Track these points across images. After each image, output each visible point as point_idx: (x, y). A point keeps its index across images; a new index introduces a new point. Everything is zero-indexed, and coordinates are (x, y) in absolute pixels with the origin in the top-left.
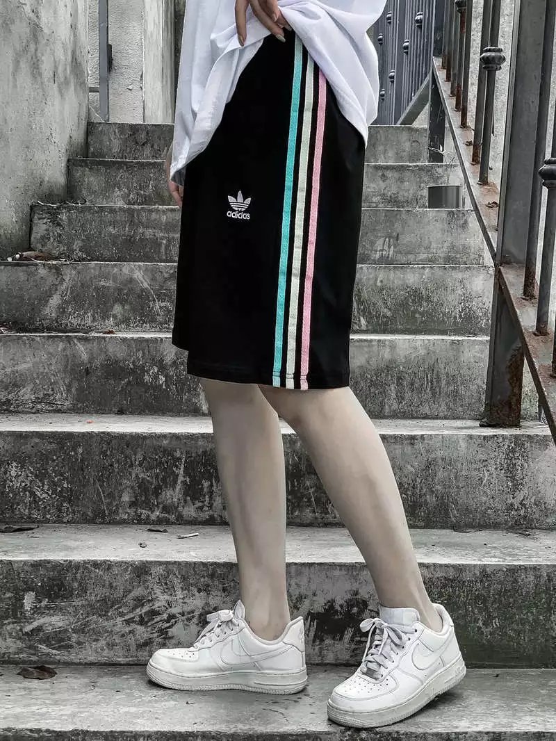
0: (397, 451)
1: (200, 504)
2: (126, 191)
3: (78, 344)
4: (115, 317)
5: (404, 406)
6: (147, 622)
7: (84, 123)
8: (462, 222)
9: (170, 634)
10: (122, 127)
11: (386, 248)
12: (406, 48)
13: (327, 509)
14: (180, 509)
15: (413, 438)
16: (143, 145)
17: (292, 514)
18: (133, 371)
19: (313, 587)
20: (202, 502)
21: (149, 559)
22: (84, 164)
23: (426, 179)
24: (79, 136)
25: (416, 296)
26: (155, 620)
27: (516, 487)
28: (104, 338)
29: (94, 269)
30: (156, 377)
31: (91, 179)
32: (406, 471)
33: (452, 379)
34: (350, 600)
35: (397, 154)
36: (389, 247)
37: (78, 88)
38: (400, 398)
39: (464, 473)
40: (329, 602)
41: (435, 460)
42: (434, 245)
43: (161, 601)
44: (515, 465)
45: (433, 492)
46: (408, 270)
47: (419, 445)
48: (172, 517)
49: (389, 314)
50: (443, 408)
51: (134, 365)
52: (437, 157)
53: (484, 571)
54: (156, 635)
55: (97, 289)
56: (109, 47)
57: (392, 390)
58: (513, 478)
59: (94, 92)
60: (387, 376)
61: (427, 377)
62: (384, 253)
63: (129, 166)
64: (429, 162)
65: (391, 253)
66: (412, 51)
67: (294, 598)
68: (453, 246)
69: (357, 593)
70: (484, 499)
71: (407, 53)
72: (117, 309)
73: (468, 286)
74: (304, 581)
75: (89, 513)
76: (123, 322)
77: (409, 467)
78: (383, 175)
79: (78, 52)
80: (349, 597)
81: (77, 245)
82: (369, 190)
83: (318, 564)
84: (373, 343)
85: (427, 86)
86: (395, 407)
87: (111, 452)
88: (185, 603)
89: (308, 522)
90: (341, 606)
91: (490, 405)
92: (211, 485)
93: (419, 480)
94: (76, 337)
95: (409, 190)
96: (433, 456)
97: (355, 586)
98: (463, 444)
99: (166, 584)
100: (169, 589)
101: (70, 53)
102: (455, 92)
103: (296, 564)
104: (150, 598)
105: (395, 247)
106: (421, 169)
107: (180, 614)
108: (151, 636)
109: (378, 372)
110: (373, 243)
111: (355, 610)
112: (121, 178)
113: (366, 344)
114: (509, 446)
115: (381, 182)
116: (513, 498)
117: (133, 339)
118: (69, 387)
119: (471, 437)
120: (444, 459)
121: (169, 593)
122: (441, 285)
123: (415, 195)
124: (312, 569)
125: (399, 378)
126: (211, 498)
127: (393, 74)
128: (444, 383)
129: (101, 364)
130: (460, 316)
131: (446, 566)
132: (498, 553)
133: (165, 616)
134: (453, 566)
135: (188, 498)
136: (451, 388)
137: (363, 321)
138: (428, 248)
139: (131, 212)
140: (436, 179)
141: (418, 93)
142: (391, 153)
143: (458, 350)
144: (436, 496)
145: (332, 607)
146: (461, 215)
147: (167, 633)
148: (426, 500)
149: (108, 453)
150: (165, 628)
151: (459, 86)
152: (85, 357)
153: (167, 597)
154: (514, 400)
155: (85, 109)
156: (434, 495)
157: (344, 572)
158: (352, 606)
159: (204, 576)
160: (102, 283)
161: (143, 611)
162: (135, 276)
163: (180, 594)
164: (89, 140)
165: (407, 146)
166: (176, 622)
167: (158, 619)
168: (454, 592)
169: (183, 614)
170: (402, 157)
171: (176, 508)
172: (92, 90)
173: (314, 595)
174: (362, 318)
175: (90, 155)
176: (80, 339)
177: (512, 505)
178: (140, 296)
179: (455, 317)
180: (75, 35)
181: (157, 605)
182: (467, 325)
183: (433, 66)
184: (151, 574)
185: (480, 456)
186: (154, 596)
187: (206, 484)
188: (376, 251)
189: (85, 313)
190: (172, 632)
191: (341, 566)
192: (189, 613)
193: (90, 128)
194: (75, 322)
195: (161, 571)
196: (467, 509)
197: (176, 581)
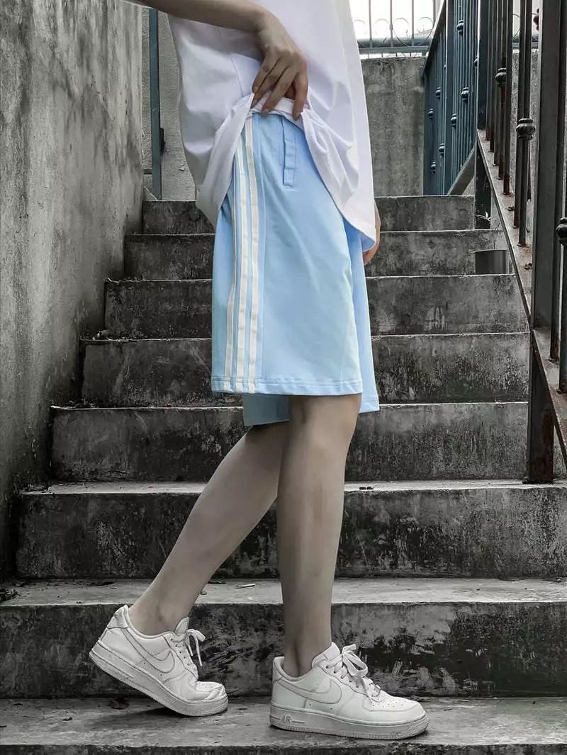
0: (443, 506)
1: (257, 559)
2: (181, 266)
3: (139, 416)
4: (172, 393)
5: (451, 468)
6: (208, 659)
7: (139, 203)
8: (508, 288)
9: (230, 669)
10: (176, 205)
11: (437, 318)
12: (454, 121)
13: (377, 561)
14: (237, 564)
15: (458, 493)
16: (197, 220)
17: (343, 566)
18: (190, 441)
19: (363, 625)
20: (259, 556)
21: (209, 603)
22: (139, 240)
23: (473, 245)
24: (135, 214)
25: (465, 366)
26: (216, 656)
27: (550, 537)
28: (163, 410)
29: (152, 346)
30: (213, 445)
31: (147, 255)
32: (451, 524)
33: (497, 441)
34: (398, 637)
35: (445, 222)
36: (441, 318)
37: (134, 170)
38: (447, 461)
39: (508, 525)
40: (378, 638)
41: (479, 513)
42: (481, 315)
43: (221, 640)
44: (548, 517)
45: (479, 543)
46: (458, 340)
47: (464, 499)
48: (230, 571)
49: (439, 383)
50: (489, 469)
51: (191, 435)
52: (484, 224)
53: (523, 609)
54: (217, 669)
55: (154, 367)
56: (162, 130)
57: (440, 454)
58: (547, 529)
59: (148, 174)
60: (433, 440)
61: (473, 439)
62: (436, 323)
63: (183, 240)
64: (476, 228)
65: (443, 323)
66: (459, 125)
67: (345, 637)
68: (500, 314)
69: (404, 631)
70: (526, 549)
71: (455, 127)
72: (175, 386)
73: (513, 355)
74: (354, 620)
75: (152, 569)
76: (180, 398)
77: (455, 520)
78: (431, 242)
79: (133, 136)
80: (396, 634)
81: (135, 323)
82: (418, 257)
83: (367, 604)
84: (419, 409)
85: (473, 157)
86: (442, 468)
87: (172, 512)
88: (244, 641)
89: (359, 573)
90: (390, 642)
91: (531, 463)
92: (267, 541)
93: (464, 532)
94: (135, 410)
95: (456, 257)
96: (478, 509)
97: (403, 625)
98: (506, 498)
99: (225, 625)
100: (229, 629)
101: (125, 137)
102: (499, 162)
103: (346, 605)
104: (211, 637)
105: (446, 317)
106: (469, 235)
107: (239, 650)
108: (212, 670)
109: (426, 435)
110: (424, 313)
111: (403, 646)
112: (175, 252)
113: (413, 410)
114: (543, 499)
115: (429, 249)
116: (548, 548)
117: (190, 411)
118: (130, 456)
119: (513, 491)
120: (487, 512)
121: (229, 632)
122: (487, 355)
123: (462, 261)
124: (362, 609)
125: (445, 442)
126: (266, 551)
127: (442, 147)
128: (489, 444)
129: (161, 435)
130: (507, 384)
131: (488, 604)
132: (534, 594)
133: (225, 653)
134: (496, 605)
135: (245, 553)
136: (497, 449)
137: (412, 391)
138: (476, 317)
139: (186, 287)
140: (483, 245)
141: (466, 163)
142: (439, 222)
143: (502, 414)
144: (481, 546)
145: (381, 643)
146: (507, 281)
147: (227, 668)
148: (472, 551)
149: (169, 512)
150: (226, 663)
151: (501, 156)
152: (145, 428)
153: (226, 636)
154: (548, 457)
155: (140, 189)
156: (480, 546)
157: (391, 612)
158: (400, 642)
159: (261, 618)
160: (160, 361)
161: (205, 649)
162: (191, 352)
163: (238, 634)
164: (145, 218)
165: (454, 214)
166: (235, 658)
167: (219, 655)
168: (497, 628)
169: (241, 651)
170: (450, 225)
171: (234, 563)
172: (147, 172)
173: (364, 632)
174: (411, 389)
175: (146, 232)
176: (140, 412)
177: (547, 554)
178: (196, 373)
179: (502, 386)
180: (130, 121)
181: (218, 642)
182: (512, 393)
183: (478, 138)
184: (211, 616)
185: (522, 509)
186: (215, 636)
187: (262, 540)
188: (429, 321)
189: (144, 390)
190: (231, 666)
191: (389, 606)
192: (247, 650)
193: (145, 207)
194: (135, 399)
195: (221, 614)
196: (512, 559)
197: (235, 622)
